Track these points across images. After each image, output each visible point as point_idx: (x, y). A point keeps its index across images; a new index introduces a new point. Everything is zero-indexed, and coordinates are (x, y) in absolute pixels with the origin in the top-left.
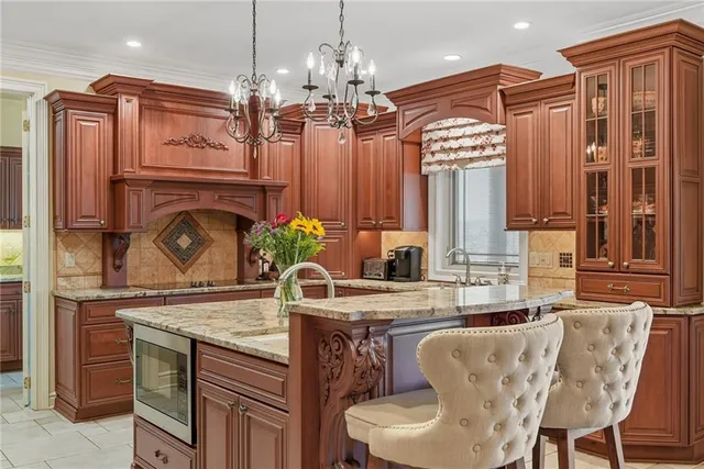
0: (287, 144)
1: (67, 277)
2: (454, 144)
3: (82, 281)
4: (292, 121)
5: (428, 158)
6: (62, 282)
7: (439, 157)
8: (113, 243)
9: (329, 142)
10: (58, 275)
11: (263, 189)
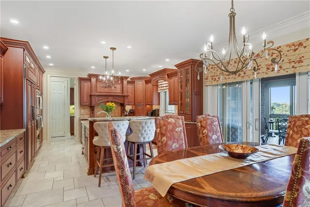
0: (130, 86)
1: (82, 115)
2: (163, 86)
3: (86, 116)
4: (132, 82)
5: (159, 89)
6: (81, 116)
7: (161, 88)
8: (92, 108)
9: (140, 85)
10: (81, 114)
11: (124, 96)
